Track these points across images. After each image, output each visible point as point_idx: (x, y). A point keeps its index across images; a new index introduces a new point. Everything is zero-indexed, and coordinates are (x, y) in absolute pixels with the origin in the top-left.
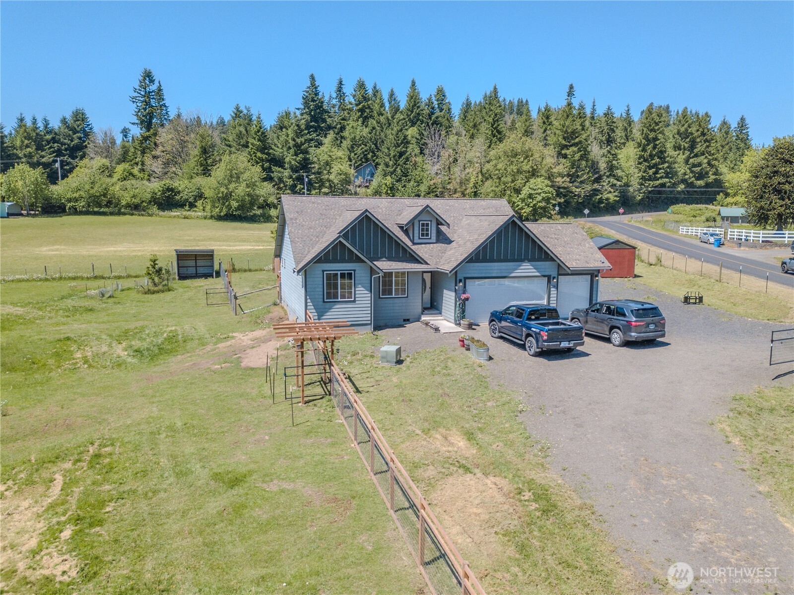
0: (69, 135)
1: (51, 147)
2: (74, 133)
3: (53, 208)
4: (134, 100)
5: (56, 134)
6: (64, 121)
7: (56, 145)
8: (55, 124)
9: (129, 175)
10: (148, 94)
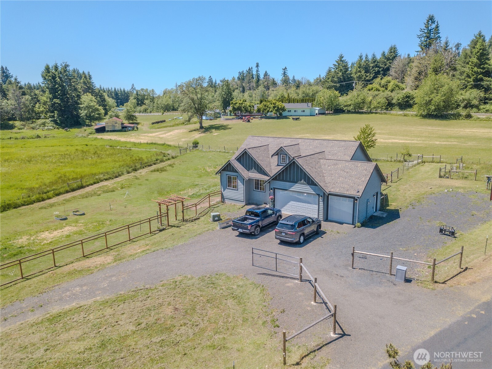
0: (385, 62)
1: (374, 70)
2: (387, 61)
3: (338, 111)
4: (420, 37)
5: (378, 62)
6: (383, 54)
7: (377, 68)
8: (379, 57)
9: (396, 87)
10: (430, 31)
